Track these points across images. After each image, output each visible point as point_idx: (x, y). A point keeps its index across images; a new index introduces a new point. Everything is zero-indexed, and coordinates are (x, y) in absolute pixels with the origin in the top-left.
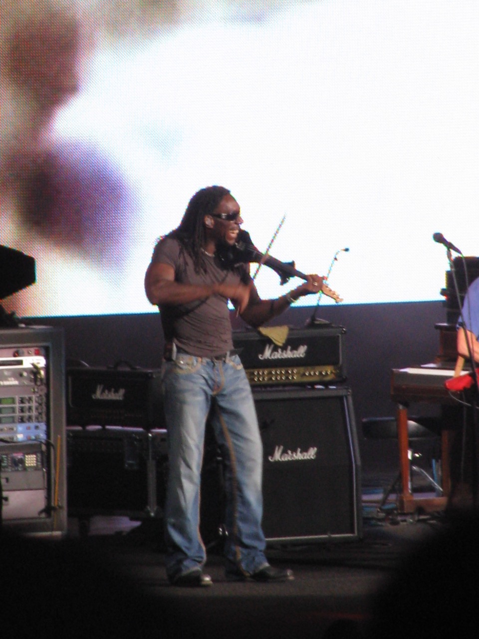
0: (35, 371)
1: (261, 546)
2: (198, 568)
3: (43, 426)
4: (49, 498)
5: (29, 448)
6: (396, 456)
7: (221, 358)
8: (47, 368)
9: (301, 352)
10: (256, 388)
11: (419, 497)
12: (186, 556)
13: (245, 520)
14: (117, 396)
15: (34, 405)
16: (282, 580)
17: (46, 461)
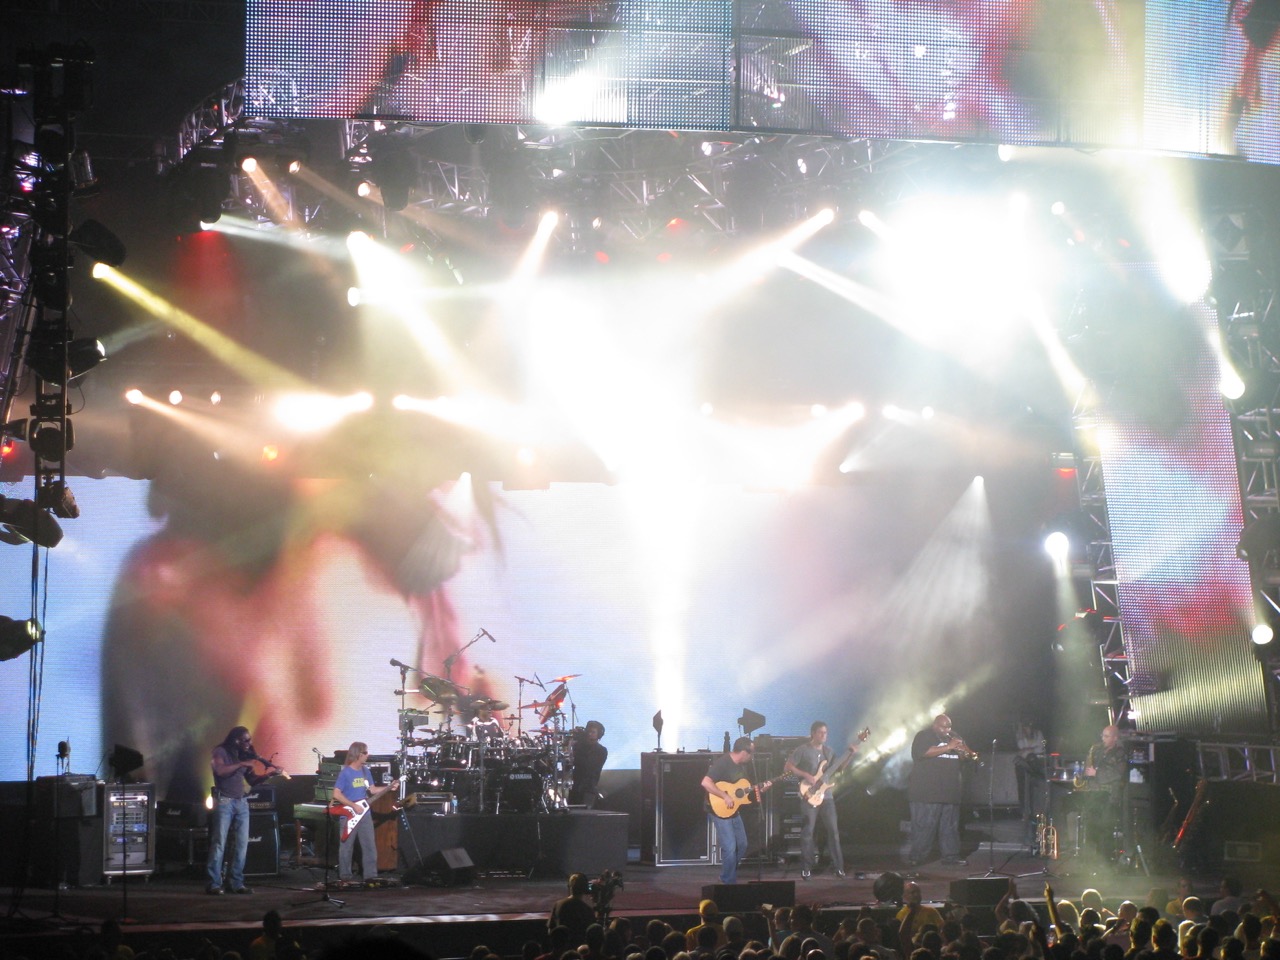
0: (142, 802)
1: (241, 879)
2: (218, 887)
3: (145, 826)
4: (147, 855)
5: (139, 834)
6: (296, 840)
7: (239, 798)
8: (148, 801)
9: (256, 796)
10: (251, 810)
11: (306, 859)
12: (214, 882)
13: (236, 868)
14: (177, 813)
15: (142, 816)
16: (248, 892)
17: (146, 840)
